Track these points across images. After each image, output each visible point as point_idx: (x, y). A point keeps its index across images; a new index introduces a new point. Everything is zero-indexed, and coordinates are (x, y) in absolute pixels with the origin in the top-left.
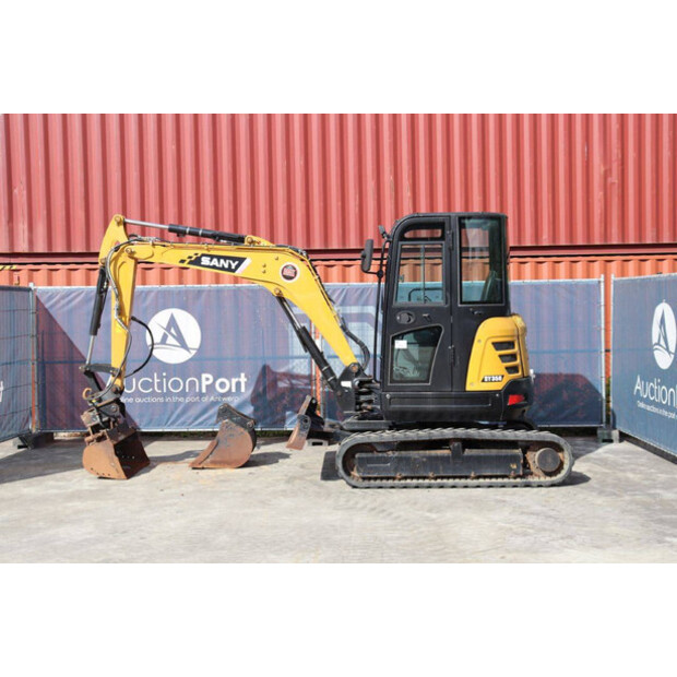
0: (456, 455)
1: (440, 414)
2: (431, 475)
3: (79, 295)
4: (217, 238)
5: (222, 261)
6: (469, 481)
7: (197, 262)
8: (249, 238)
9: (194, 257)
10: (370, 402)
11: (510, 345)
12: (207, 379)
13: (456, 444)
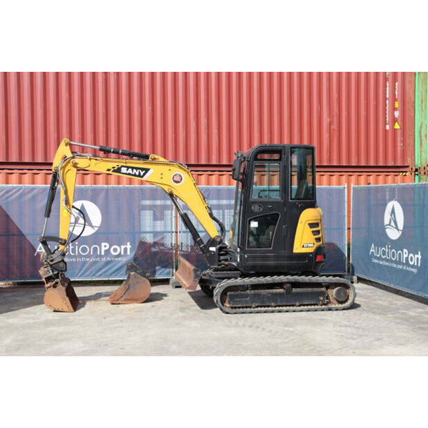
0: (288, 292)
1: (276, 267)
2: (273, 304)
3: (19, 190)
4: (131, 155)
5: (135, 170)
6: (295, 308)
7: (118, 170)
8: (152, 156)
9: (117, 167)
10: (226, 260)
11: (316, 225)
12: (105, 246)
13: (288, 285)
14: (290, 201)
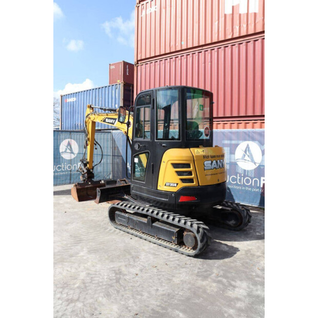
5: (111, 120)
9: (104, 119)
14: (156, 141)
